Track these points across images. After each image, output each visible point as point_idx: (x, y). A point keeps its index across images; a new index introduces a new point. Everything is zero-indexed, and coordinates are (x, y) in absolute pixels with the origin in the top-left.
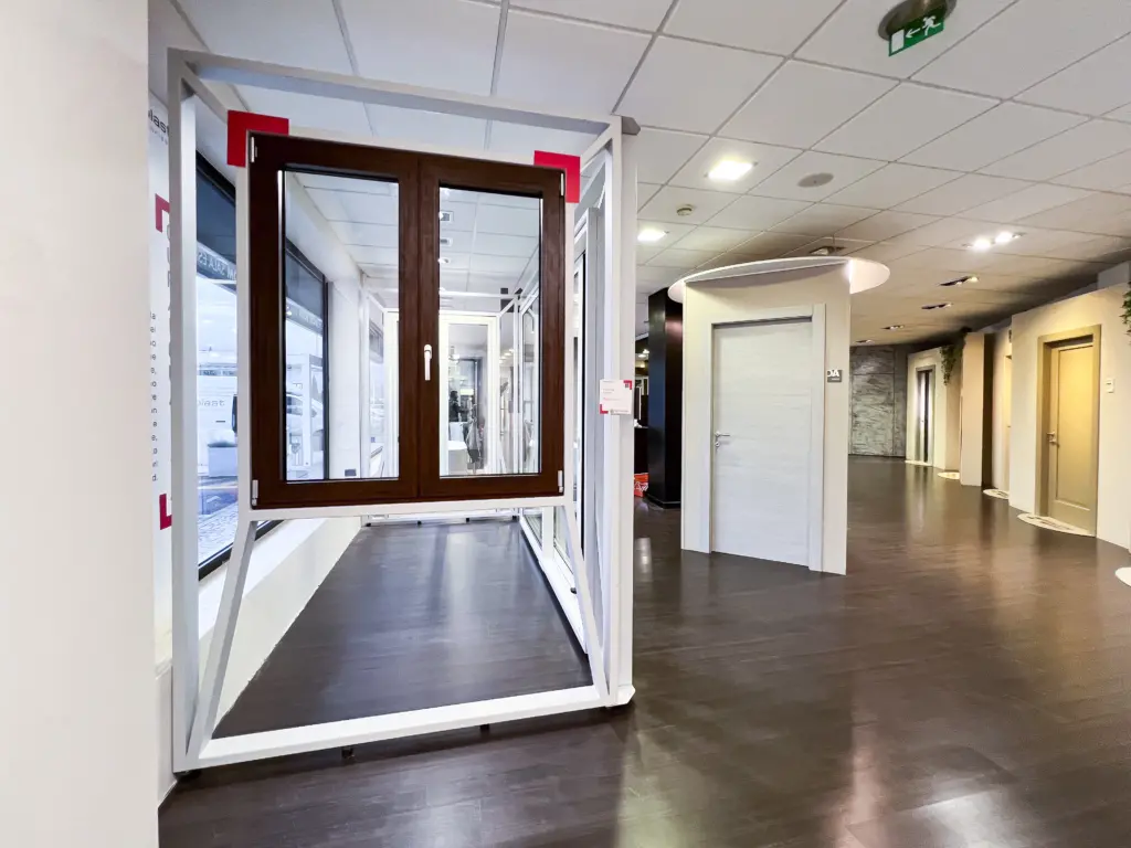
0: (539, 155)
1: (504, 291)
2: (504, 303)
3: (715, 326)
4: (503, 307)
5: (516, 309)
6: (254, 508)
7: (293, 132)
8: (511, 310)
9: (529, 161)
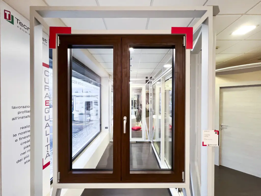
0: (174, 29)
1: (147, 78)
2: (147, 81)
3: (221, 88)
4: (146, 82)
5: (150, 83)
6: (59, 183)
7: (73, 32)
8: (149, 83)
9: (169, 32)
